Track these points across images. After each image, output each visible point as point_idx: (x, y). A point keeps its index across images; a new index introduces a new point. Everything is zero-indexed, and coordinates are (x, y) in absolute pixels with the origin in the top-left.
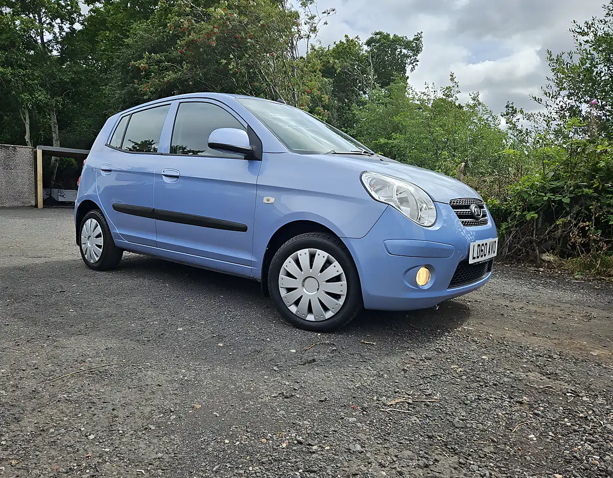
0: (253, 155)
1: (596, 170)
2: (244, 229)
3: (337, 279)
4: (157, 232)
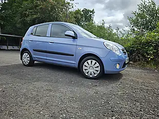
0: (75, 38)
1: (141, 43)
2: (73, 55)
3: (98, 67)
4: (47, 56)
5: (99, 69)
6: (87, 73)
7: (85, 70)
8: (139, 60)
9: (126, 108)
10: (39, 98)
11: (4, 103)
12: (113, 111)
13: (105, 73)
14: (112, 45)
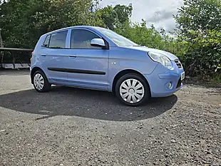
0: (105, 48)
1: (201, 48)
2: (104, 74)
3: (141, 88)
4: (68, 77)
5: (142, 91)
6: (126, 98)
7: (123, 93)
8: (199, 73)
9: (186, 150)
10: (58, 140)
11: (7, 153)
12: (166, 157)
13: (152, 96)
14: (159, 55)
